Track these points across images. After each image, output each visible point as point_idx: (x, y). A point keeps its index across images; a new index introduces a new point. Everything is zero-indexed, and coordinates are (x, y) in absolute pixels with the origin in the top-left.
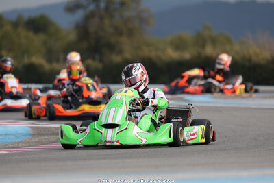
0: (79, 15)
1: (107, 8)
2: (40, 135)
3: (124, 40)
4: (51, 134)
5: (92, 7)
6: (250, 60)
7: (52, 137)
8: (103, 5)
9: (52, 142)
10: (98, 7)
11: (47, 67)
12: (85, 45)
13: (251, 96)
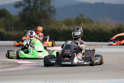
0: (21, 9)
1: (34, 6)
2: (3, 64)
3: (42, 21)
4: (9, 64)
5: (27, 5)
6: (101, 31)
7: (9, 65)
8: (32, 4)
9: (9, 68)
10: (30, 5)
11: (6, 33)
13: (102, 47)
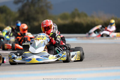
0: (20, 5)
1: (32, 2)
3: (40, 16)
5: (25, 2)
12: (22, 19)
